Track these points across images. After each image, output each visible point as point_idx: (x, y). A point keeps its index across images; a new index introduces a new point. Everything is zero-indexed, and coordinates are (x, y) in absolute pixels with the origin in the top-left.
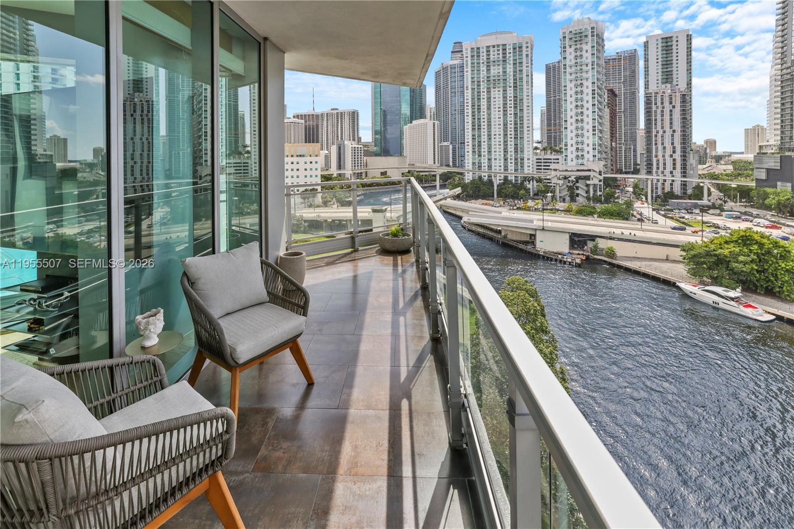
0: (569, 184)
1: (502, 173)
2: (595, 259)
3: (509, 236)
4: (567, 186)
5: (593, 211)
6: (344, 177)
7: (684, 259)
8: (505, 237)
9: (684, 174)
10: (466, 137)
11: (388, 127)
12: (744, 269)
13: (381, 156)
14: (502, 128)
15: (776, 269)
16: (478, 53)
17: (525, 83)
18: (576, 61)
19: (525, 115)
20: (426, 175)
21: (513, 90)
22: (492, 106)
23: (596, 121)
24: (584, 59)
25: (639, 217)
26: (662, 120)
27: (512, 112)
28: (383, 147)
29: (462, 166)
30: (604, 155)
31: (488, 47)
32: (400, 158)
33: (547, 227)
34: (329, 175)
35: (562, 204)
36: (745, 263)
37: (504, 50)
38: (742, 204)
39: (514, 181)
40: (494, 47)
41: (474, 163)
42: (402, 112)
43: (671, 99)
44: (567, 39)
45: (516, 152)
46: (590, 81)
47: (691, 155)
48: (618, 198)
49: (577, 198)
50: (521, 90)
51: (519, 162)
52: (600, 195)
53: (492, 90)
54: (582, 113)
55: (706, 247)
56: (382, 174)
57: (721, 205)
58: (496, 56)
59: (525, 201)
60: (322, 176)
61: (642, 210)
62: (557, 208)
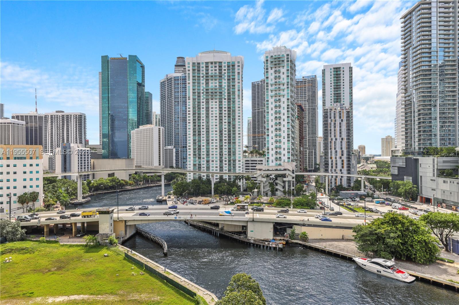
0: (270, 181)
1: (218, 173)
2: (292, 243)
3: (226, 229)
4: (269, 182)
5: (289, 202)
6: (70, 179)
7: (356, 238)
8: (222, 229)
9: (349, 171)
10: (188, 142)
11: (116, 131)
12: (394, 243)
13: (108, 158)
14: (218, 134)
15: (412, 241)
16: (199, 67)
17: (236, 96)
18: (276, 81)
19: (237, 123)
20: (152, 176)
21: (227, 102)
22: (210, 115)
23: (290, 130)
24: (281, 79)
25: (321, 205)
26: (335, 130)
27: (227, 121)
28: (110, 149)
29: (184, 167)
30: (295, 158)
31: (207, 63)
32: (128, 160)
33: (257, 219)
34: (54, 177)
35: (265, 198)
36: (394, 238)
37: (220, 67)
38: (384, 192)
39: (227, 180)
40: (212, 63)
41: (195, 165)
42: (130, 117)
43: (340, 114)
44: (269, 62)
45: (229, 155)
46: (286, 97)
47: (353, 157)
48: (305, 191)
49: (276, 192)
50: (234, 102)
51: (232, 163)
52: (293, 190)
53: (210, 101)
54: (280, 123)
55: (370, 228)
56: (109, 175)
57: (372, 194)
58: (214, 72)
59: (237, 196)
60: (45, 179)
61: (323, 200)
62: (262, 201)
